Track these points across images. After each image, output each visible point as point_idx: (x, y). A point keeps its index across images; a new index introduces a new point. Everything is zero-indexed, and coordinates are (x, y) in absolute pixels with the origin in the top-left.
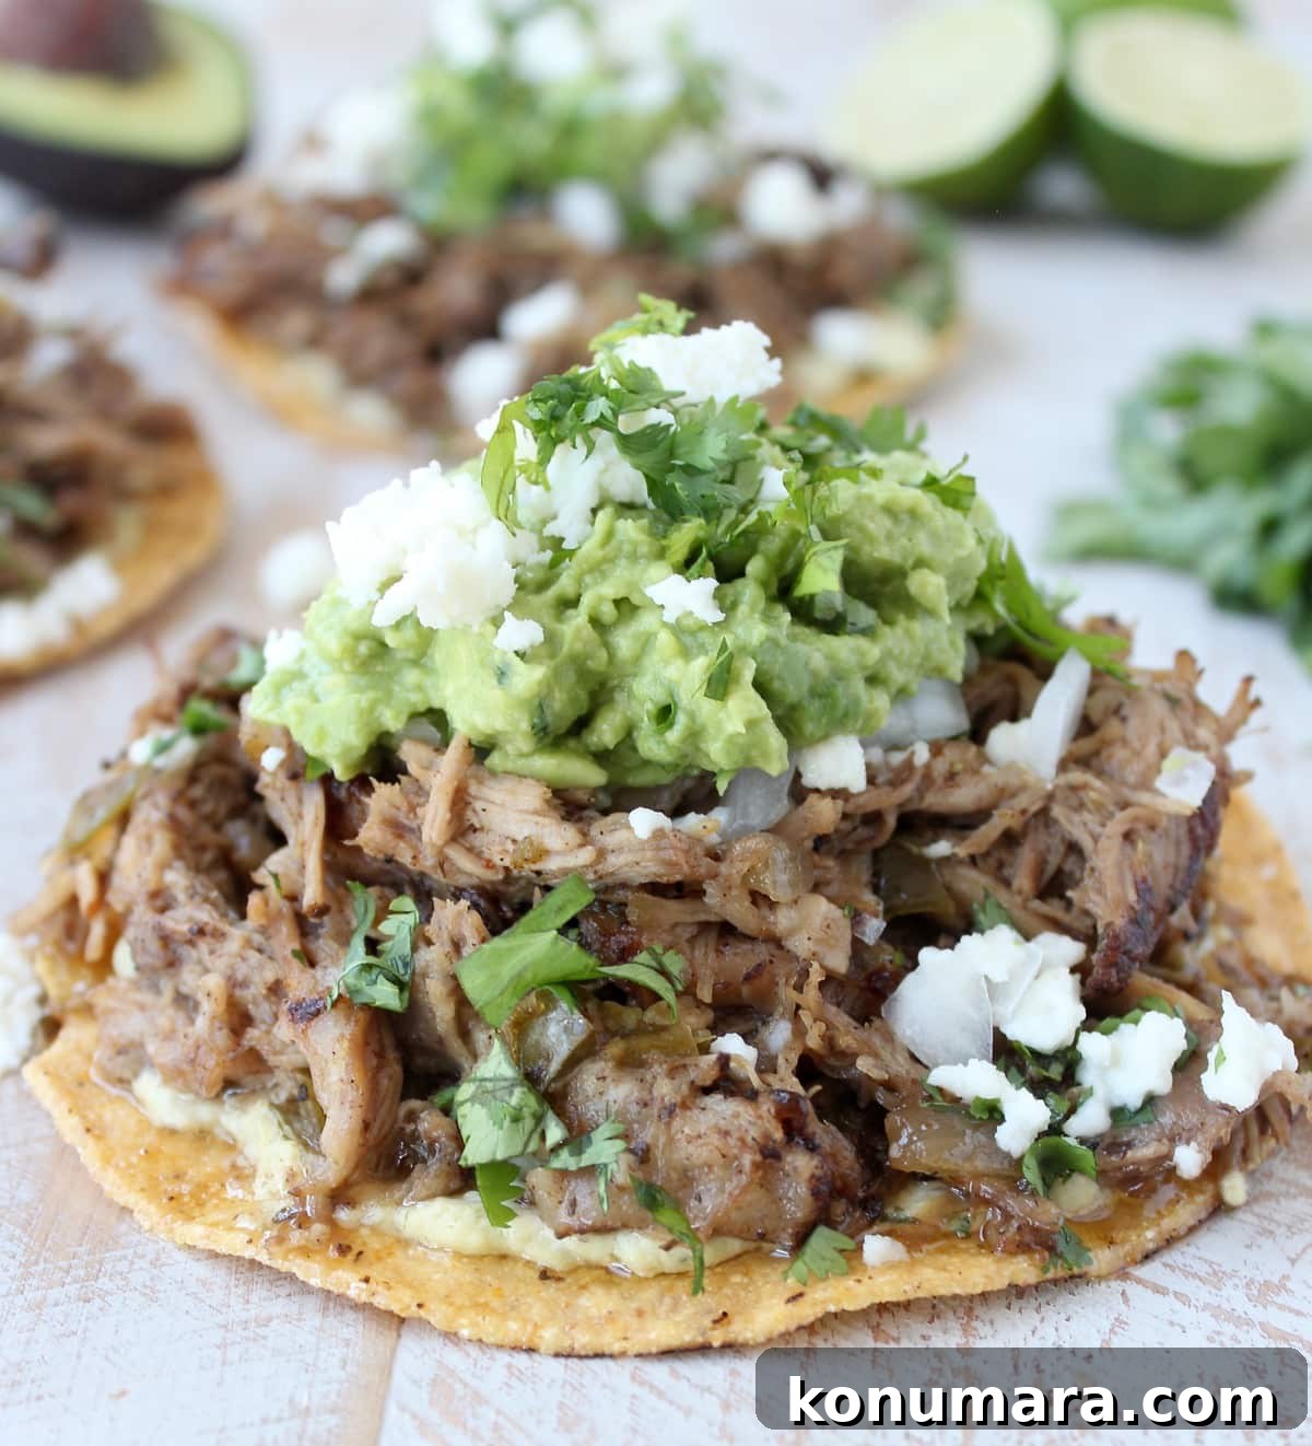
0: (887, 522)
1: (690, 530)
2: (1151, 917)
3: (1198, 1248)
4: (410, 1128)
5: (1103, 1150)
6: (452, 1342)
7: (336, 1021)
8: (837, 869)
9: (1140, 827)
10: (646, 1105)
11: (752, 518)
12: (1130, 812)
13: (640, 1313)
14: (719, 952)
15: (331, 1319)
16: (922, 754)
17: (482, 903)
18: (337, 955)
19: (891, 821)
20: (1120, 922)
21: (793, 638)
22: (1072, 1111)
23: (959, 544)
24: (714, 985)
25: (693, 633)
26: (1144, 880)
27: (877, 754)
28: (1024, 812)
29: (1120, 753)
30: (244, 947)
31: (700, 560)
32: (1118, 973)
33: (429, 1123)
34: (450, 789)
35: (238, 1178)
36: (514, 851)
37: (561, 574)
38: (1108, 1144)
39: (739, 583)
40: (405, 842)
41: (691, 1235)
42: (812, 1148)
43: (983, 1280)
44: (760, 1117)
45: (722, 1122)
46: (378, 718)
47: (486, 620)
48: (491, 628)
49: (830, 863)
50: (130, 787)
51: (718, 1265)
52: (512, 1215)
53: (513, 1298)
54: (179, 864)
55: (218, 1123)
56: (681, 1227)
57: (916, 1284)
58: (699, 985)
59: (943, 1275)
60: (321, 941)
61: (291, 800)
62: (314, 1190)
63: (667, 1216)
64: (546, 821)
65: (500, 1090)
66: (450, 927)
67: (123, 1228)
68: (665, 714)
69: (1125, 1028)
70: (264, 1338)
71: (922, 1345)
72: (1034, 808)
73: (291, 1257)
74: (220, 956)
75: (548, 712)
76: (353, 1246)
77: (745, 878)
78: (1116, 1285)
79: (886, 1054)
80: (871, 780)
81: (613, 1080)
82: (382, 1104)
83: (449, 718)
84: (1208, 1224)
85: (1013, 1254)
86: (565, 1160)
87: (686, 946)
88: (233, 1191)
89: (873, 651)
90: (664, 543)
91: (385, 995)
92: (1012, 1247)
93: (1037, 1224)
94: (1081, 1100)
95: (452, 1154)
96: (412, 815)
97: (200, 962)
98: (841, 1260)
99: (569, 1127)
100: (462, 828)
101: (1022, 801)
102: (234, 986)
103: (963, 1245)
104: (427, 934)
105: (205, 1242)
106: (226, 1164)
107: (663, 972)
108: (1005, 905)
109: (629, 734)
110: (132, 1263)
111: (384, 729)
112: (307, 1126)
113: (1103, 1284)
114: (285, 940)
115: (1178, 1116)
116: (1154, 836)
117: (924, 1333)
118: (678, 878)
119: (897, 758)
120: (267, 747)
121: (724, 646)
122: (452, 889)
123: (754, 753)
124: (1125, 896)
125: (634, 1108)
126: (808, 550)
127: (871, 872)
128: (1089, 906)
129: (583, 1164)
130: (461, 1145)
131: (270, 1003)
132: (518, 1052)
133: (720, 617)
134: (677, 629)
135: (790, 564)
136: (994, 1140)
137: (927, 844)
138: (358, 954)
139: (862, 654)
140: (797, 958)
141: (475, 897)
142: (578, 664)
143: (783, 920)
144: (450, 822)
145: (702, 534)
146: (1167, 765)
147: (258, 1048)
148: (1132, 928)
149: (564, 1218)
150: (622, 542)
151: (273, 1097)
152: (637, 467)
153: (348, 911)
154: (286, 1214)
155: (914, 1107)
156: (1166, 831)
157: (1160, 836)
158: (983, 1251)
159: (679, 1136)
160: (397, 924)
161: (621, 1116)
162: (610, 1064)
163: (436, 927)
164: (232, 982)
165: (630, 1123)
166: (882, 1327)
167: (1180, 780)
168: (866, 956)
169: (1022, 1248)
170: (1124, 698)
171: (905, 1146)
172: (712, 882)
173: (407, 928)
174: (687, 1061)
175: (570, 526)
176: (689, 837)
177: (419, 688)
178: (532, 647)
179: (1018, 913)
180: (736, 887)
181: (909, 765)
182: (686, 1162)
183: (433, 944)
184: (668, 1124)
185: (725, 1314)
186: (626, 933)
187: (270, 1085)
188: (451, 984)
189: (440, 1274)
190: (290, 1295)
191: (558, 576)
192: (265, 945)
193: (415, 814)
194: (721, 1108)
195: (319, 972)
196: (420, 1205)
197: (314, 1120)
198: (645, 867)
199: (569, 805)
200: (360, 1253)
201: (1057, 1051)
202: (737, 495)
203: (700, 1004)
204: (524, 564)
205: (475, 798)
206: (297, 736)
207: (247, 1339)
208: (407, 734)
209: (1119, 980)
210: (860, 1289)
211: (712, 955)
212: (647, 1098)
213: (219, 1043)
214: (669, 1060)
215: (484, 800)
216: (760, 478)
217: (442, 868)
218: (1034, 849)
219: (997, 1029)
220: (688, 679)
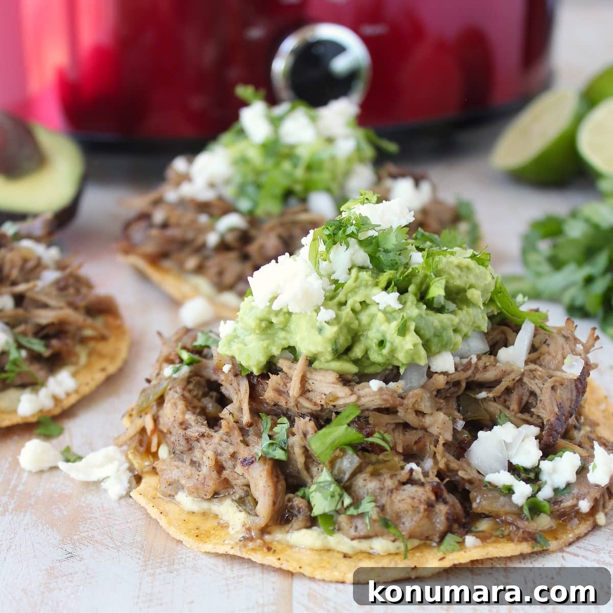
0: (458, 271)
1: (384, 278)
2: (564, 418)
4: (290, 504)
5: (552, 503)
6: (313, 581)
7: (261, 465)
8: (444, 403)
9: (557, 384)
10: (382, 489)
11: (410, 270)
12: (553, 379)
14: (404, 434)
15: (265, 575)
16: (474, 359)
18: (257, 441)
19: (464, 385)
20: (552, 419)
21: (427, 315)
22: (539, 490)
23: (486, 279)
24: (403, 446)
25: (390, 313)
26: (560, 404)
27: (458, 359)
28: (513, 380)
29: (547, 358)
30: (220, 441)
31: (391, 286)
32: (553, 438)
33: (298, 502)
34: (300, 375)
35: (221, 527)
36: (326, 398)
38: (554, 501)
39: (406, 295)
40: (283, 397)
41: (402, 537)
42: (445, 502)
43: (510, 551)
44: (426, 491)
45: (411, 494)
46: (270, 351)
47: (313, 311)
48: (315, 314)
49: (442, 401)
50: (164, 386)
51: (412, 549)
52: (333, 532)
53: (334, 564)
54: (189, 412)
55: (210, 509)
56: (397, 534)
57: (487, 553)
58: (397, 446)
59: (496, 549)
60: (250, 437)
61: (235, 384)
62: (255, 528)
63: (392, 530)
64: (338, 386)
65: (326, 486)
66: (302, 428)
67: (180, 548)
68: (381, 343)
69: (557, 459)
72: (517, 378)
73: (249, 552)
74: (210, 445)
75: (338, 344)
76: (272, 548)
77: (414, 405)
78: (560, 554)
79: (469, 470)
80: (456, 369)
81: (369, 481)
82: (280, 494)
83: (297, 349)
85: (521, 542)
86: (352, 511)
87: (391, 432)
89: (456, 320)
90: (378, 280)
91: (280, 454)
92: (521, 539)
93: (529, 530)
94: (542, 486)
95: (307, 513)
96: (285, 387)
97: (201, 448)
98: (457, 545)
99: (353, 498)
100: (305, 391)
101: (512, 376)
102: (217, 455)
103: (502, 540)
104: (293, 432)
106: (215, 523)
107: (384, 439)
108: (508, 416)
109: (366, 352)
110: (185, 560)
111: (273, 354)
112: (250, 506)
113: (555, 554)
114: (237, 436)
115: (579, 490)
116: (563, 388)
118: (388, 405)
119: (465, 361)
120: (224, 364)
121: (403, 317)
123: (415, 357)
124: (554, 410)
125: (378, 491)
126: (431, 281)
127: (456, 404)
128: (540, 414)
129: (359, 512)
130: (311, 509)
131: (232, 461)
133: (401, 306)
134: (385, 312)
135: (424, 287)
136: (511, 500)
137: (478, 394)
138: (266, 441)
139: (452, 320)
140: (433, 435)
142: (348, 326)
143: (428, 421)
144: (300, 388)
145: (391, 276)
146: (566, 361)
147: (228, 478)
148: (557, 422)
149: (352, 533)
150: (362, 281)
151: (233, 497)
152: (366, 252)
153: (260, 425)
154: (244, 538)
155: (480, 489)
156: (567, 386)
157: (565, 388)
158: (509, 541)
159: (395, 500)
160: (280, 428)
161: (373, 494)
162: (368, 474)
163: (297, 428)
164: (216, 453)
165: (377, 496)
167: (571, 367)
168: (458, 435)
169: (524, 539)
170: (548, 337)
171: (478, 503)
172: (401, 407)
173: (285, 430)
174: (396, 473)
175: (341, 276)
176: (392, 390)
177: (285, 339)
178: (331, 319)
179: (512, 419)
180: (410, 409)
181: (470, 363)
182: (398, 510)
183: (296, 435)
184: (391, 496)
185: (415, 566)
186: (369, 428)
187: (232, 492)
188: (303, 449)
189: (306, 557)
191: (338, 294)
192: (228, 439)
193: (286, 386)
194: (410, 489)
195: (251, 447)
196: (296, 533)
197: (252, 503)
198: (376, 402)
199: (345, 380)
200: (275, 550)
201: (532, 468)
203: (398, 453)
204: (327, 290)
205: (309, 379)
206: (237, 359)
208: (280, 357)
209: (553, 441)
210: (466, 555)
211: (401, 435)
212: (382, 486)
213: (214, 476)
214: (390, 472)
215: (313, 379)
216: (410, 255)
217: (297, 406)
218: (517, 394)
219: (509, 461)
220: (390, 330)
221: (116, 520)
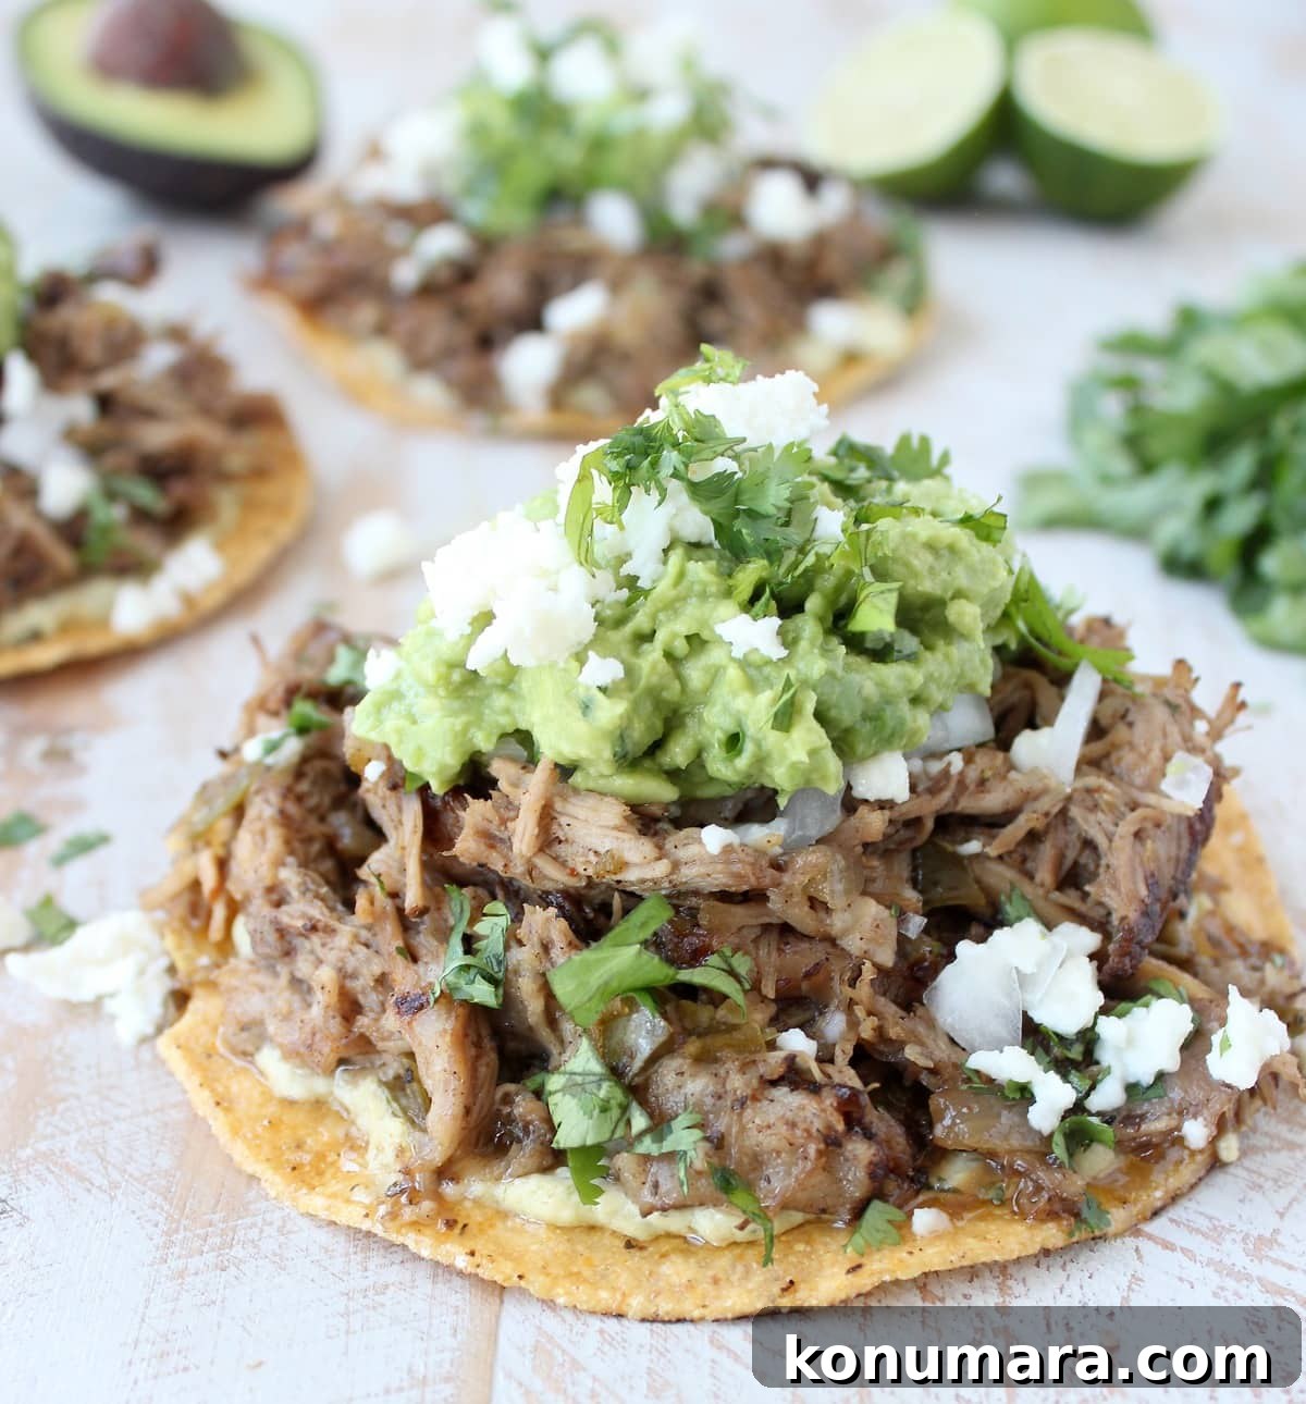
0: (929, 558)
1: (753, 571)
2: (1157, 907)
3: (1198, 1203)
4: (506, 1110)
5: (1120, 1123)
6: (549, 1307)
7: (439, 1015)
8: (881, 868)
9: (1149, 825)
10: (720, 1097)
11: (810, 560)
12: (1139, 812)
13: (716, 1281)
14: (780, 951)
15: (440, 1285)
16: (957, 764)
17: (567, 906)
18: (437, 951)
19: (929, 825)
20: (1134, 916)
21: (848, 668)
22: (1093, 1088)
23: (993, 576)
24: (777, 981)
25: (759, 668)
26: (1152, 875)
27: (918, 764)
28: (1047, 814)
29: (1128, 758)
30: (352, 943)
31: (763, 599)
32: (1131, 960)
33: (523, 1106)
34: (538, 807)
35: (352, 1148)
36: (597, 862)
37: (638, 611)
38: (1124, 1117)
39: (799, 619)
40: (498, 852)
41: (762, 1215)
42: (869, 1136)
43: (1017, 1247)
44: (824, 1110)
45: (789, 1114)
46: (471, 740)
47: (571, 656)
48: (574, 665)
49: (875, 863)
50: (244, 783)
51: (784, 1234)
52: (599, 1191)
53: (603, 1267)
54: (291, 860)
55: (331, 1093)
56: (752, 1208)
57: (961, 1254)
58: (763, 983)
59: (984, 1244)
60: (422, 936)
61: (392, 809)
62: (422, 1168)
63: (740, 1198)
64: (626, 836)
65: (590, 1083)
66: (539, 931)
67: (252, 1194)
68: (734, 742)
69: (1138, 1012)
70: (383, 1305)
71: (964, 1303)
72: (1055, 810)
73: (403, 1231)
74: (332, 949)
75: (628, 741)
76: (459, 1219)
77: (805, 888)
78: (1130, 1241)
79: (929, 1041)
80: (913, 789)
81: (691, 1075)
82: (482, 1088)
83: (534, 738)
84: (1206, 1180)
85: (1043, 1221)
86: (647, 1146)
87: (751, 947)
88: (348, 1164)
89: (916, 676)
90: (731, 582)
91: (483, 993)
92: (1042, 1216)
93: (1065, 1195)
94: (1100, 1077)
95: (546, 1137)
96: (503, 828)
97: (312, 952)
98: (893, 1231)
99: (651, 1116)
100: (548, 840)
101: (1045, 804)
102: (345, 977)
103: (998, 1212)
104: (519, 937)
105: (326, 1213)
106: (340, 1133)
107: (732, 973)
108: (1030, 897)
109: (699, 755)
110: (261, 1231)
111: (476, 749)
112: (414, 1105)
113: (1119, 1241)
114: (390, 937)
115: (1186, 1092)
116: (1159, 832)
117: (966, 1292)
118: (745, 887)
119: (936, 767)
120: (369, 760)
121: (788, 684)
122: (540, 892)
123: (815, 776)
124: (1137, 892)
125: (709, 1101)
126: (862, 590)
127: (910, 868)
128: (1105, 900)
129: (663, 1151)
130: (553, 1130)
131: (378, 993)
132: (603, 1046)
133: (784, 653)
134: (744, 664)
135: (843, 599)
136: (1027, 1120)
137: (962, 844)
138: (456, 955)
139: (909, 680)
140: (851, 956)
141: (560, 900)
142: (654, 695)
143: (837, 922)
144: (538, 836)
145: (764, 574)
146: (1171, 768)
147: (368, 1034)
148: (1143, 921)
149: (647, 1197)
150: (693, 583)
151: (381, 1075)
152: (706, 513)
153: (446, 911)
154: (398, 1189)
155: (955, 1088)
156: (1169, 828)
157: (1164, 832)
158: (1016, 1217)
159: (750, 1125)
160: (491, 925)
161: (698, 1107)
162: (688, 1061)
163: (527, 931)
164: (343, 974)
165: (707, 1113)
166: (928, 1288)
167: (1182, 784)
168: (909, 948)
169: (1051, 1215)
170: (1129, 704)
171: (949, 1127)
172: (775, 890)
173: (500, 929)
174: (757, 1057)
175: (643, 565)
176: (756, 851)
177: (507, 711)
178: (614, 682)
179: (1040, 907)
180: (797, 894)
181: (946, 773)
182: (756, 1148)
183: (524, 945)
184: (740, 1115)
185: (792, 1282)
186: (698, 936)
187: (378, 1063)
188: (540, 981)
189: (537, 1246)
190: (402, 1262)
191: (635, 612)
192: (372, 941)
193: (506, 828)
194: (788, 1101)
195: (420, 968)
196: (518, 1182)
197: (420, 1100)
198: (716, 879)
199: (645, 820)
200: (465, 1226)
201: (1078, 1035)
202: (796, 537)
203: (764, 999)
204: (603, 602)
205: (561, 813)
206: (397, 754)
207: (367, 1307)
208: (496, 753)
209: (1131, 967)
210: (912, 1259)
211: (774, 954)
212: (721, 1091)
213: (333, 1030)
214: (741, 1057)
215: (568, 815)
216: (814, 517)
217: (530, 875)
218: (1053, 846)
219: (1025, 1014)
220: (757, 710)
221: (121, 1105)
